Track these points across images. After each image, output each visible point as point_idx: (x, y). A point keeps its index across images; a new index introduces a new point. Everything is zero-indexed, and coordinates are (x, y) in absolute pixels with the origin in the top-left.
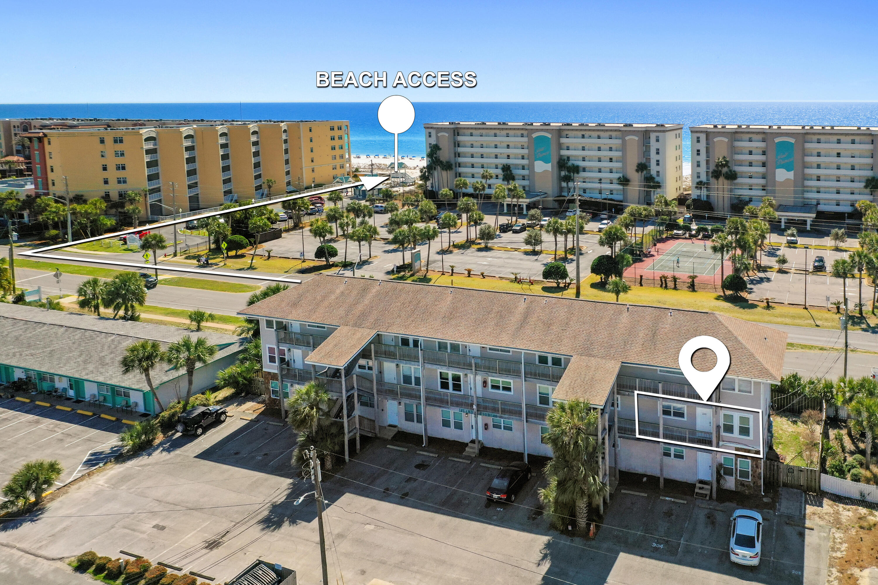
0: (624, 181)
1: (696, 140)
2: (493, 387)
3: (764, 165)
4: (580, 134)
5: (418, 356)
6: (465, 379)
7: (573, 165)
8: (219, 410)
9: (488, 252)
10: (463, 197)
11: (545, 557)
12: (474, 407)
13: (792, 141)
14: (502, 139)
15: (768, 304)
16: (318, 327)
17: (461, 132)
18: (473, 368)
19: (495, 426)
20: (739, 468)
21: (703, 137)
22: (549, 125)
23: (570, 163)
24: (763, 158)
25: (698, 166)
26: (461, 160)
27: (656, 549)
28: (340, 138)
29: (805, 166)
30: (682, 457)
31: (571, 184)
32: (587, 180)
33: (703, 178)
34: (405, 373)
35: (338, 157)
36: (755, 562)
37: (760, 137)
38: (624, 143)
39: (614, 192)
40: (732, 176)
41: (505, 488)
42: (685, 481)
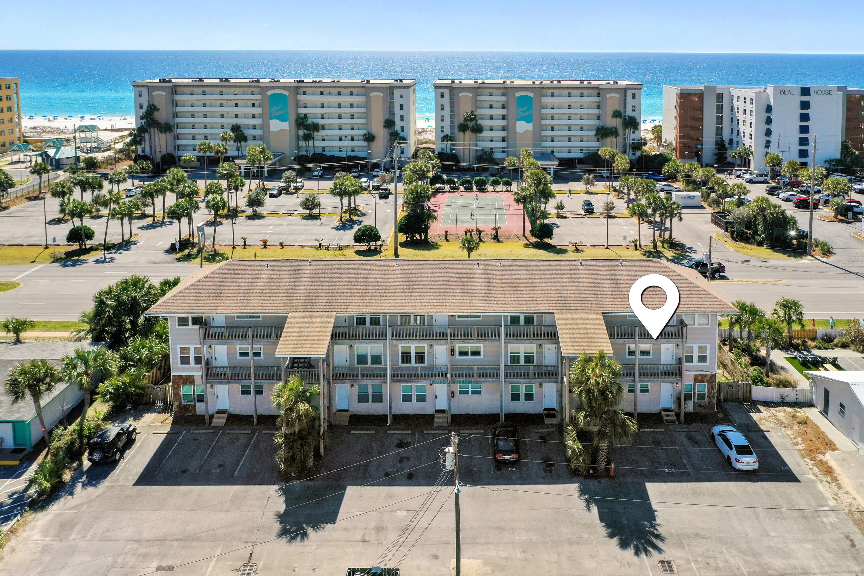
0: (370, 138)
1: (440, 95)
2: (461, 354)
3: (504, 117)
4: (319, 90)
5: (386, 335)
6: (431, 350)
7: (313, 123)
8: (129, 428)
9: (262, 220)
10: (224, 161)
11: (587, 501)
12: (449, 376)
13: (531, 95)
14: (228, 98)
15: (576, 248)
16: (250, 317)
17: (179, 90)
18: (449, 338)
19: (461, 392)
20: (697, 392)
21: (447, 92)
22: (278, 81)
23: (310, 121)
24: (503, 111)
25: (442, 120)
26: (179, 121)
27: (671, 474)
28: (9, 98)
29: (543, 118)
30: (647, 391)
31: (311, 143)
32: (326, 138)
33: (447, 132)
34: (360, 354)
35: (6, 121)
36: (756, 466)
37: (500, 92)
38: (368, 100)
39: (356, 149)
40: (478, 129)
41: (513, 448)
42: (649, 412)
